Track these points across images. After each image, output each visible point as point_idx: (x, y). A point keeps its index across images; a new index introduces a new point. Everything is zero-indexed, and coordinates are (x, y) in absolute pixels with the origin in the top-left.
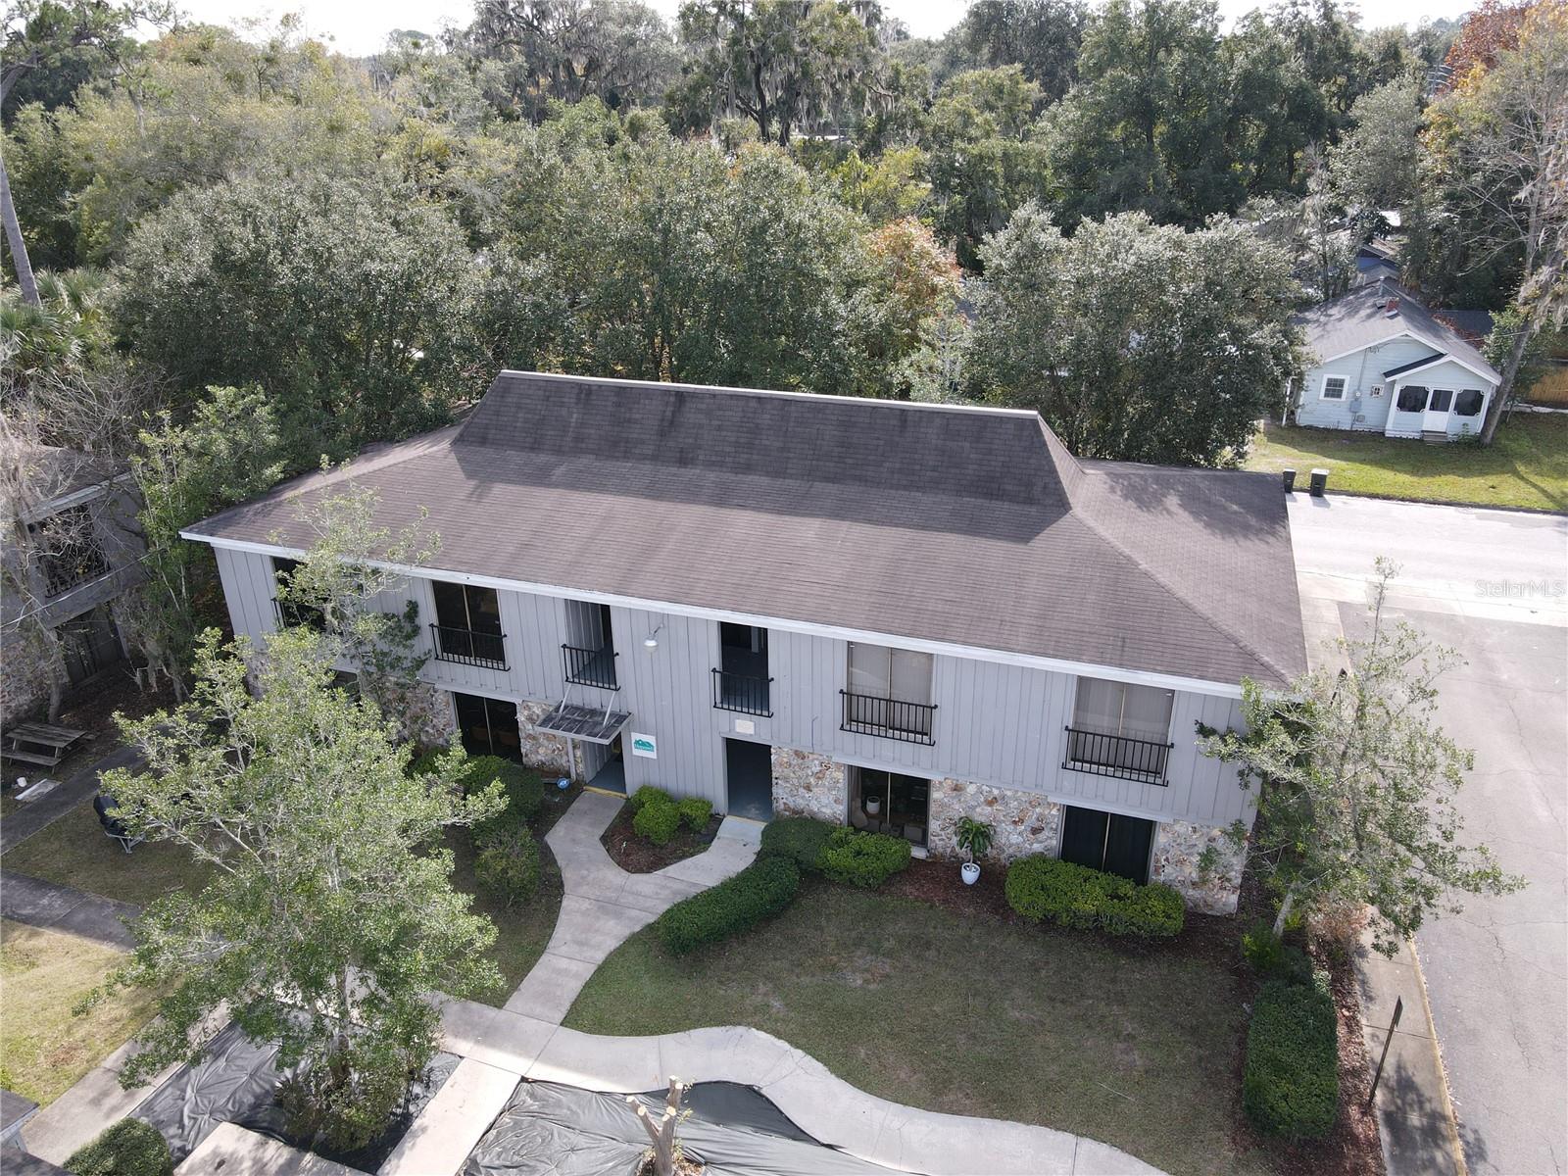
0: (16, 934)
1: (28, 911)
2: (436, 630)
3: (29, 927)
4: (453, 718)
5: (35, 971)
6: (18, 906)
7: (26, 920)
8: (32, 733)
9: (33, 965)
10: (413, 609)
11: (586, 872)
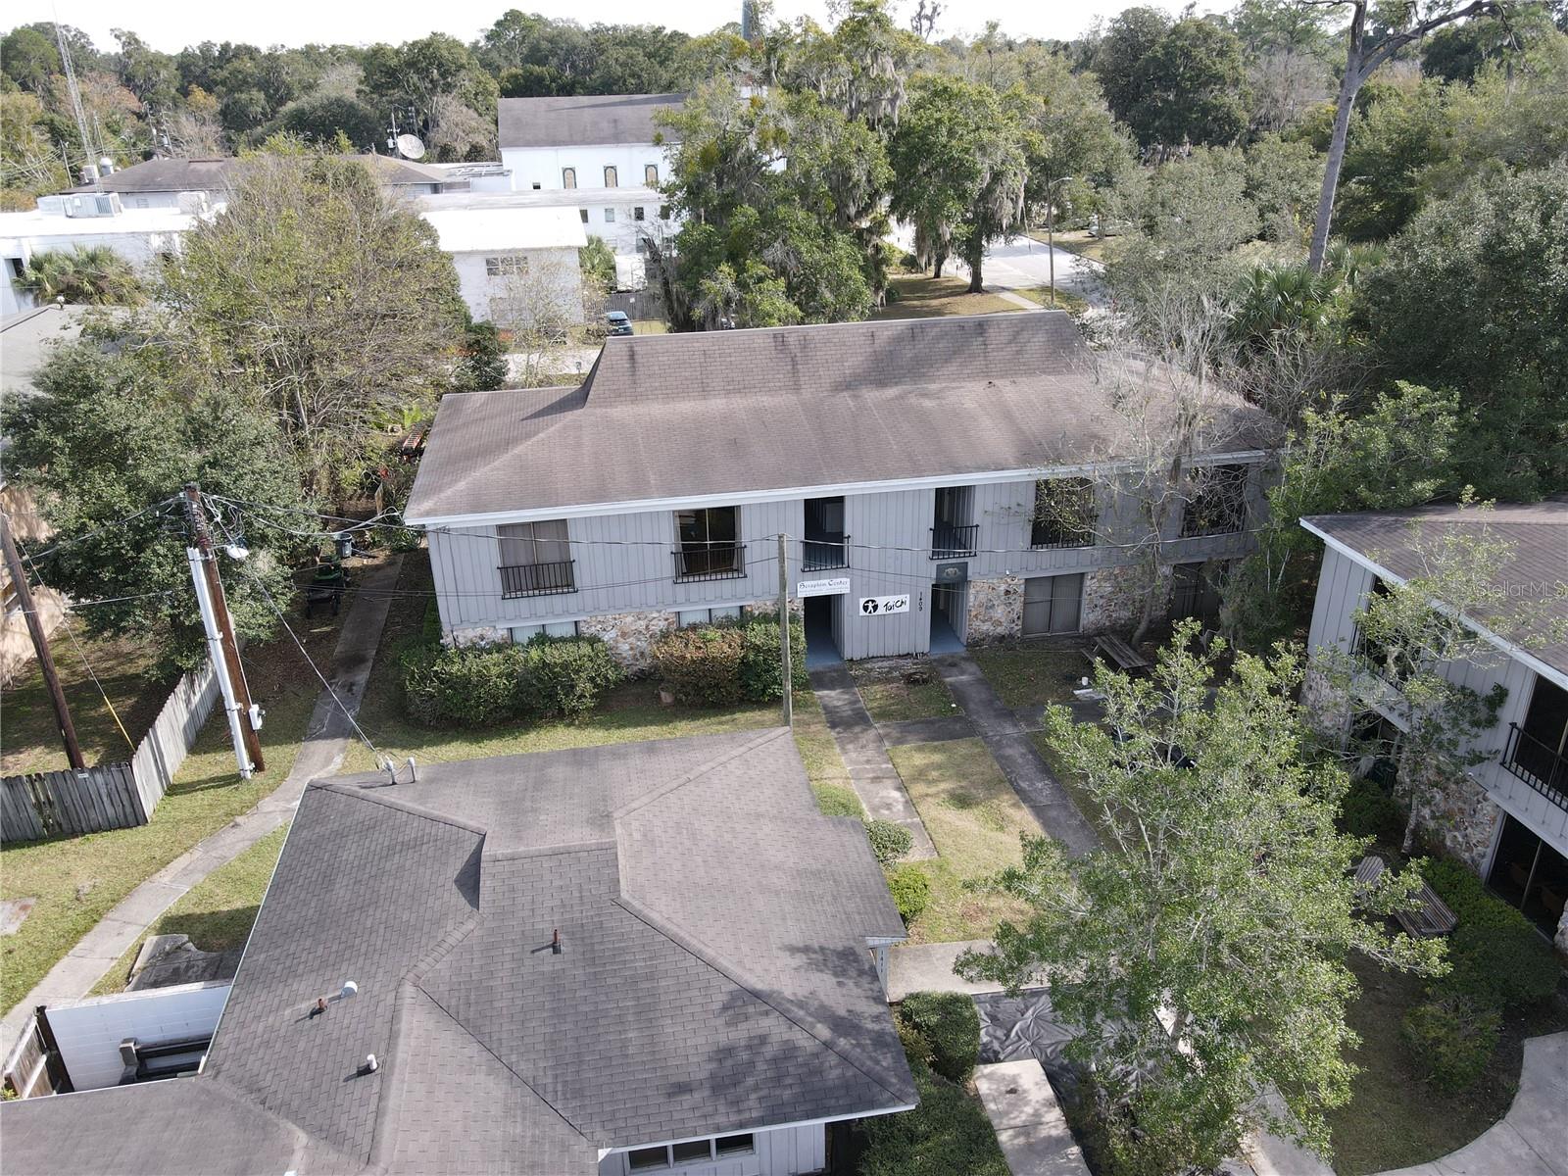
0: (1006, 797)
1: (1024, 785)
2: (1515, 731)
3: (1017, 797)
4: (1493, 839)
5: (999, 834)
6: (1021, 777)
7: (1019, 791)
8: (1112, 645)
9: (1001, 829)
10: (1500, 696)
11: (1550, 1116)
